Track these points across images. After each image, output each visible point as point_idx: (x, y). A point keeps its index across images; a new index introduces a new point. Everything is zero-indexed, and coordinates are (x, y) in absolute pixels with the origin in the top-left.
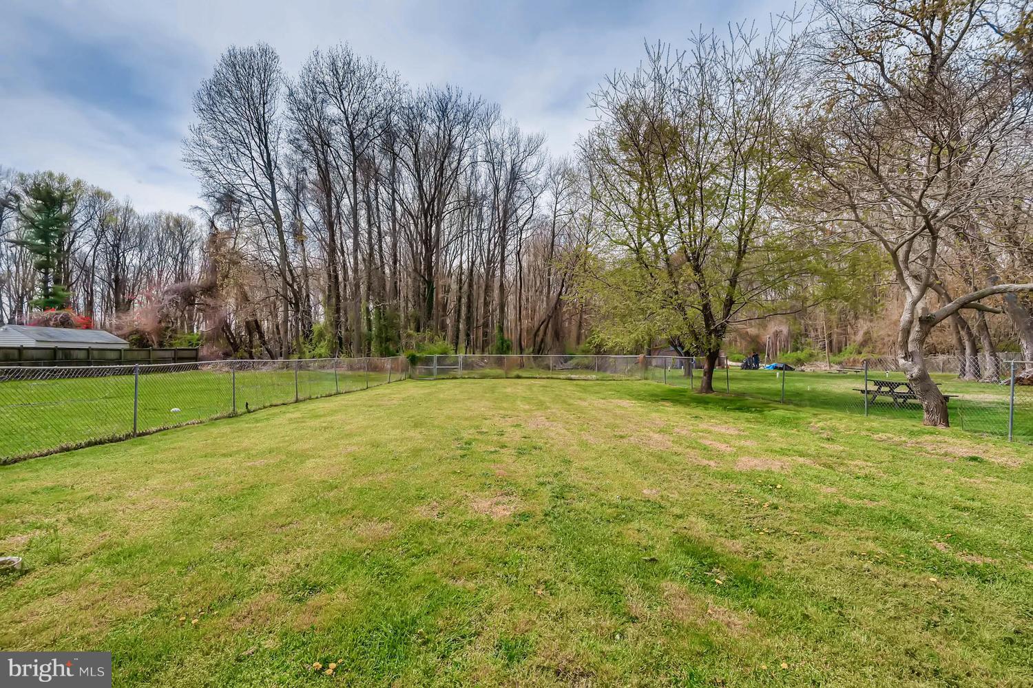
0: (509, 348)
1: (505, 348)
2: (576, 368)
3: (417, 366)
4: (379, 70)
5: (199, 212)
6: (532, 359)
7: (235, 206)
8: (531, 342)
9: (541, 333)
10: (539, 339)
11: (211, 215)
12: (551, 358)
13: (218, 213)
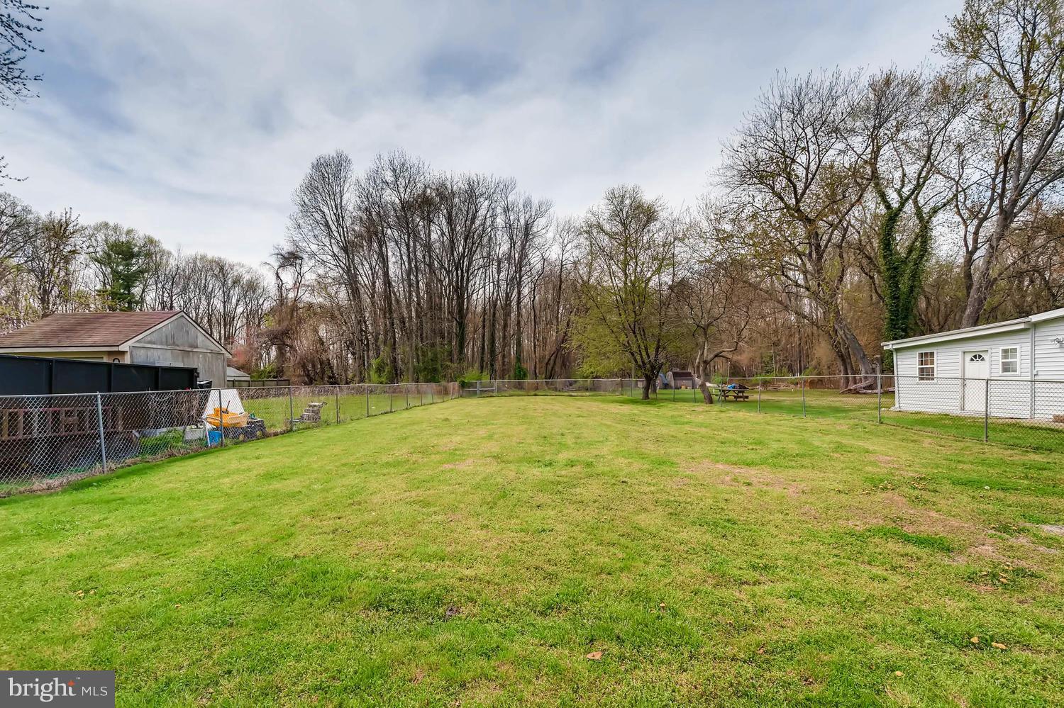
0: (525, 376)
1: (521, 374)
2: (579, 389)
3: (467, 389)
4: (426, 167)
5: (268, 267)
6: (545, 383)
7: (298, 261)
8: (544, 369)
9: (552, 362)
10: (550, 367)
11: (276, 268)
12: (559, 381)
13: (282, 266)
